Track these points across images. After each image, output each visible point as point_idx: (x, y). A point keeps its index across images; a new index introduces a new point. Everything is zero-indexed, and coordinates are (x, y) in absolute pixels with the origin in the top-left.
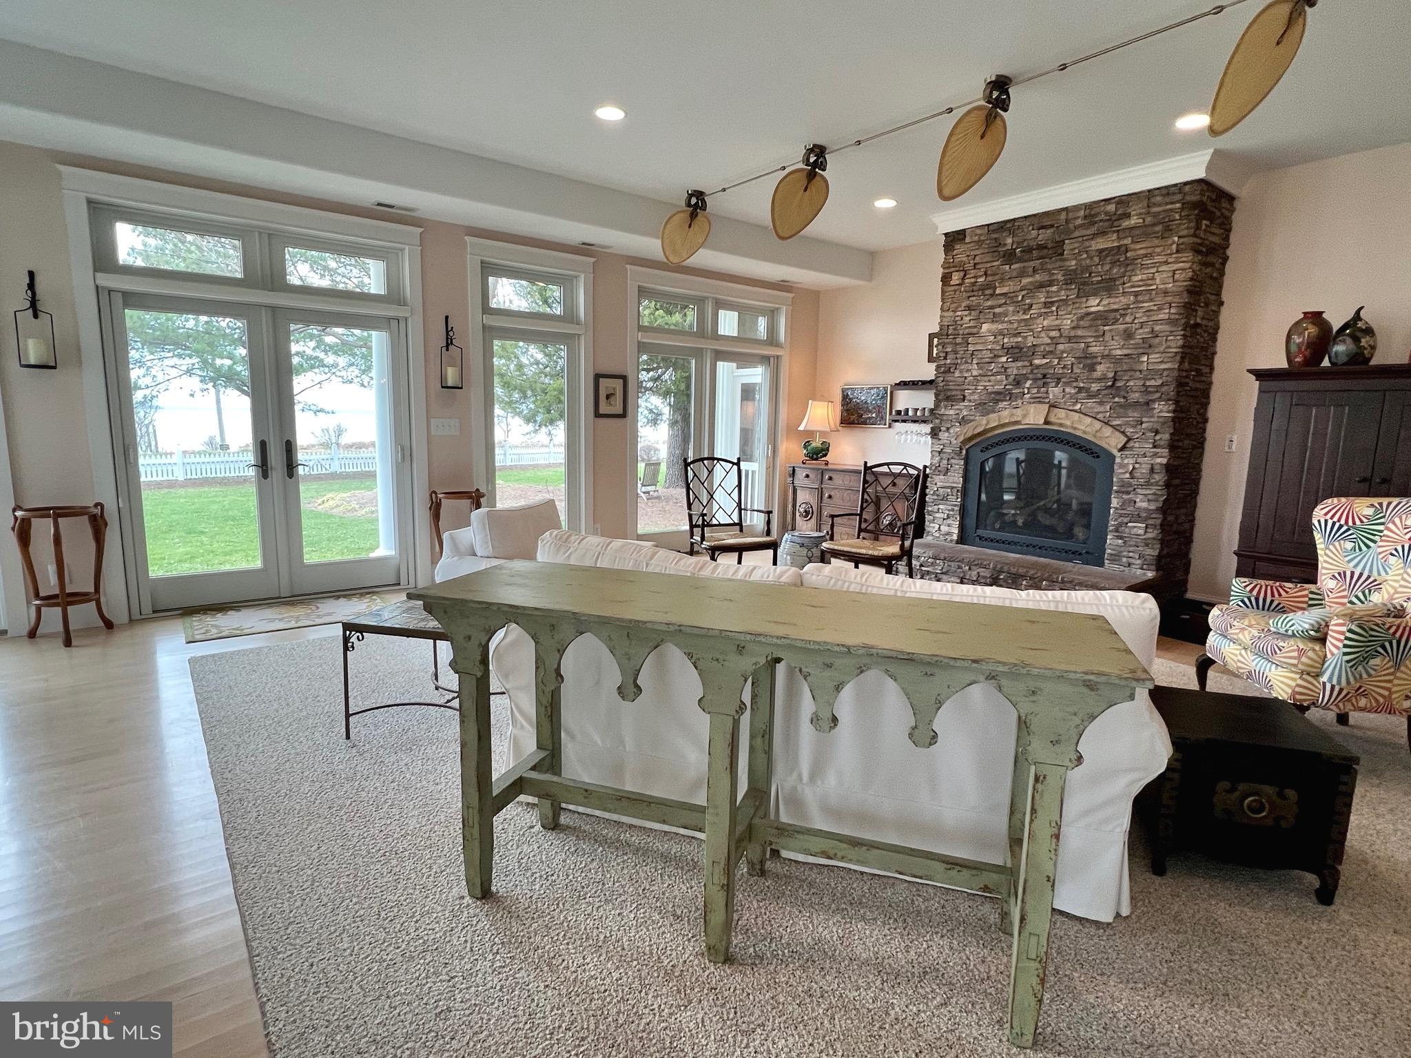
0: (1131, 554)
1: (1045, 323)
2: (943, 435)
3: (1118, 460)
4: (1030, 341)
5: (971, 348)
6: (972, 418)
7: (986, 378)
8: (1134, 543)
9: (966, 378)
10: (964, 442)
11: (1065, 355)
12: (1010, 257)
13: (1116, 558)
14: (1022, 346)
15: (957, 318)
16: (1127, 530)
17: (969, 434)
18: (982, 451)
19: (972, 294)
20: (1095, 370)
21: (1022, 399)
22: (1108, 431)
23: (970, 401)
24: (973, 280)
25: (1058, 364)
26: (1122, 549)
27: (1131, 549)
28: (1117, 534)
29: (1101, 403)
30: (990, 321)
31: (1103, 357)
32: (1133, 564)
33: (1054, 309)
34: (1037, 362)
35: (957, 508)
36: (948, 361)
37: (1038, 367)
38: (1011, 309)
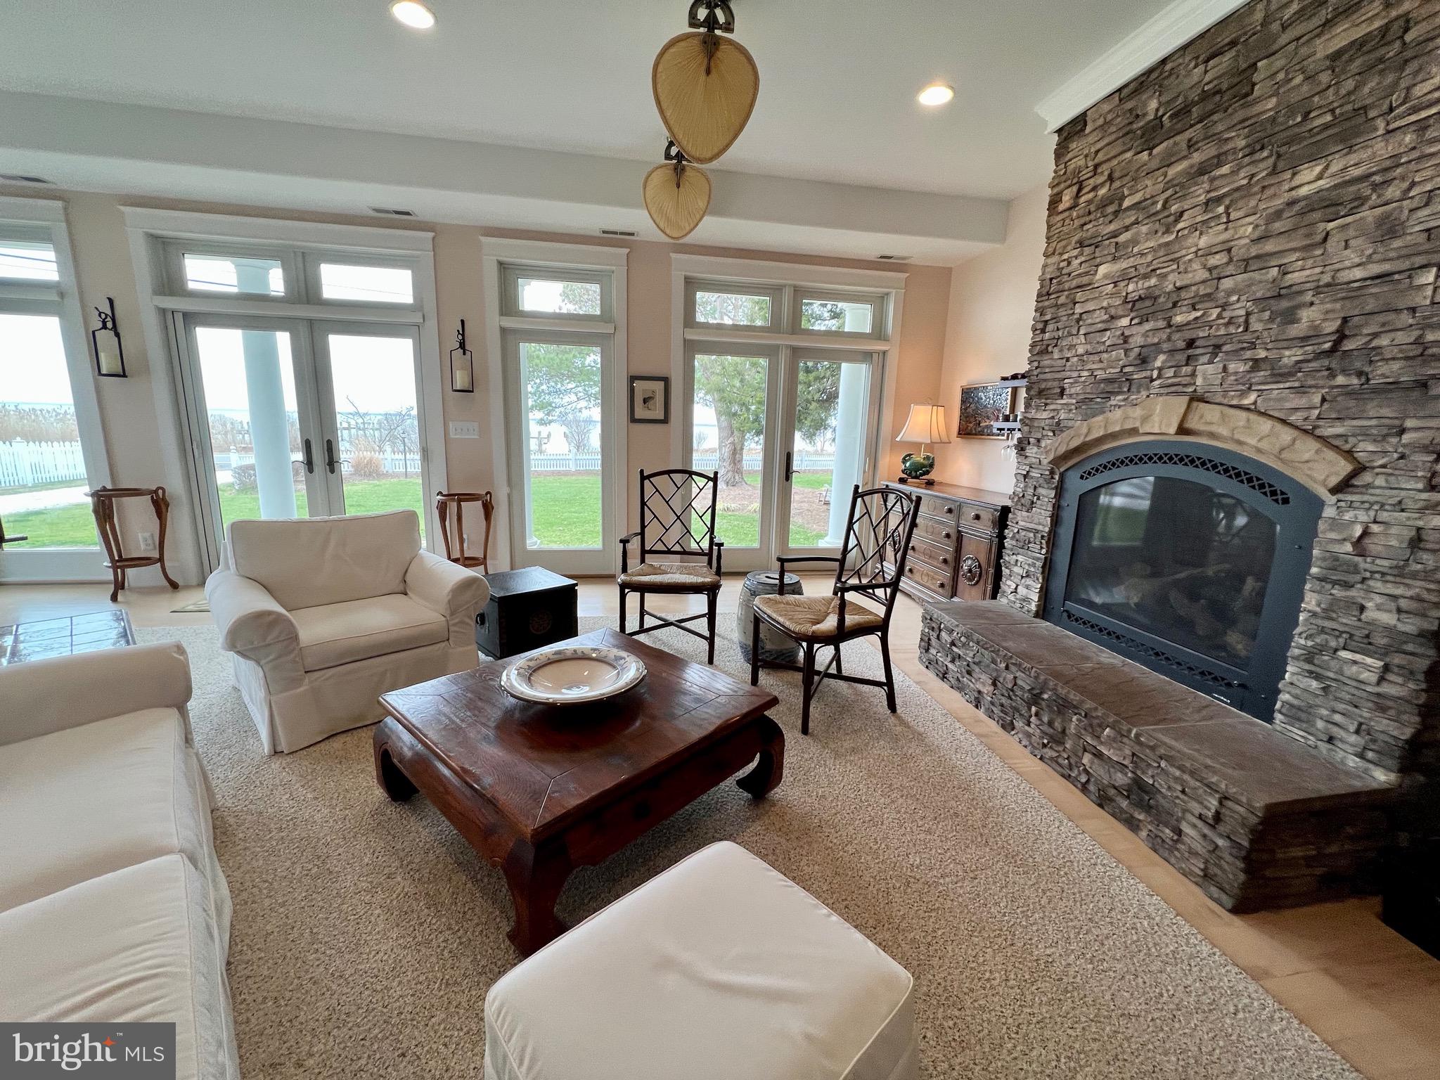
0: (1337, 718)
1: (1203, 242)
2: (1031, 451)
3: (1329, 512)
4: (1174, 280)
5: (1078, 309)
6: (1070, 423)
7: (1096, 358)
8: (1348, 697)
9: (1068, 360)
10: (1057, 461)
11: (1235, 298)
12: (1151, 135)
13: (1299, 715)
14: (1157, 293)
15: (1062, 264)
16: (1333, 664)
17: (1062, 450)
18: (1082, 477)
19: (1087, 219)
20: (1295, 321)
21: (1148, 389)
22: (1308, 448)
23: (1071, 396)
24: (1091, 195)
25: (1219, 317)
26: (1318, 701)
27: (1341, 707)
28: (1307, 667)
29: (1302, 390)
30: (1110, 258)
31: (1318, 290)
32: (1341, 740)
33: (1221, 209)
34: (1179, 319)
35: (1039, 564)
36: (1047, 336)
37: (1180, 327)
38: (1144, 229)
